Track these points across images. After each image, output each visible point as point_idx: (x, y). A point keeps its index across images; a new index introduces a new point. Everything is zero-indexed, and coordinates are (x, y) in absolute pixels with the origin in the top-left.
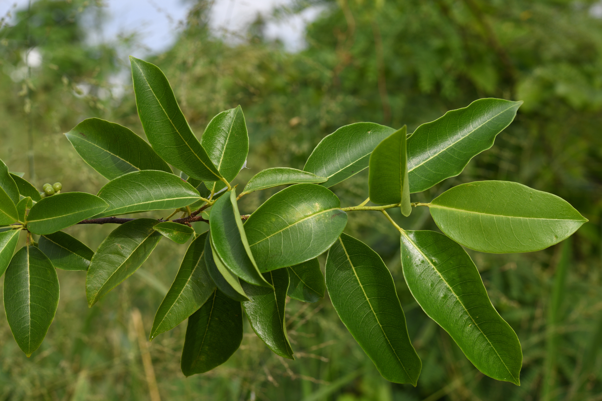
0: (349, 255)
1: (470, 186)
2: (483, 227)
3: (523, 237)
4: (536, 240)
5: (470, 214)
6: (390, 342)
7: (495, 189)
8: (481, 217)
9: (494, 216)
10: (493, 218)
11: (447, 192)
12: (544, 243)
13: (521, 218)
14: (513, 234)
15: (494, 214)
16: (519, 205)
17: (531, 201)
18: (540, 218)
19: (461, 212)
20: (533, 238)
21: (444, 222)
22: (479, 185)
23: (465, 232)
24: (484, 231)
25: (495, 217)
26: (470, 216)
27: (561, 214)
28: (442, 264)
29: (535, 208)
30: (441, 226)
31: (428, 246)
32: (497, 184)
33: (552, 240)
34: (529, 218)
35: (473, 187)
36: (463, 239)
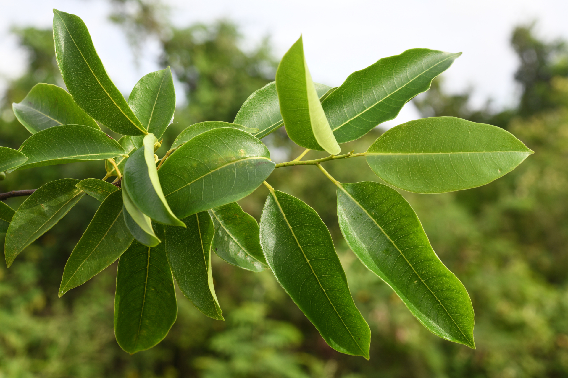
0: (285, 214)
1: (405, 127)
2: (422, 167)
3: (465, 173)
6: (336, 309)
7: (432, 126)
8: (419, 158)
12: (488, 177)
13: (461, 153)
14: (454, 170)
15: (432, 152)
16: (457, 139)
17: (469, 134)
18: (482, 152)
19: (398, 156)
20: (476, 173)
21: (381, 168)
22: (414, 124)
23: (403, 175)
24: (423, 171)
25: (434, 156)
26: (408, 158)
27: (504, 146)
28: (382, 217)
29: (475, 141)
31: (366, 198)
33: (496, 173)
34: (470, 153)
35: (408, 127)
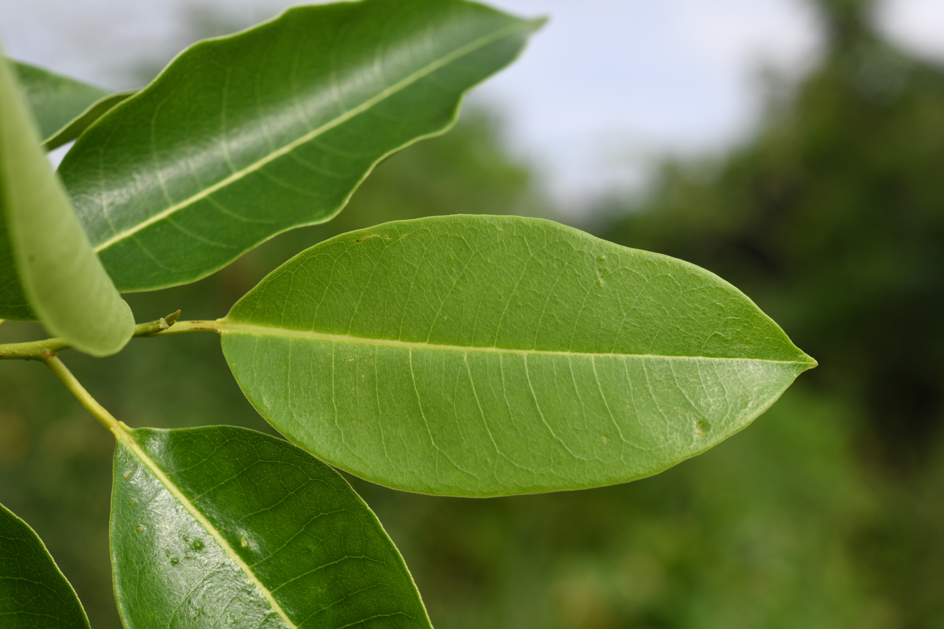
1: (369, 242)
2: (421, 395)
3: (576, 430)
4: (625, 437)
5: (373, 348)
7: (466, 246)
8: (414, 359)
9: (465, 351)
10: (461, 358)
11: (283, 269)
12: (660, 449)
13: (567, 354)
14: (539, 417)
15: (463, 344)
16: (556, 303)
17: (600, 288)
18: (640, 353)
19: (338, 345)
20: (617, 432)
21: (274, 384)
22: (404, 236)
23: (352, 419)
24: (426, 411)
25: (469, 356)
26: (373, 356)
27: (716, 335)
28: (275, 556)
29: (621, 314)
30: (262, 402)
31: (221, 487)
32: (472, 229)
33: (688, 437)
34: (597, 355)
35: (380, 242)
36: (346, 448)
